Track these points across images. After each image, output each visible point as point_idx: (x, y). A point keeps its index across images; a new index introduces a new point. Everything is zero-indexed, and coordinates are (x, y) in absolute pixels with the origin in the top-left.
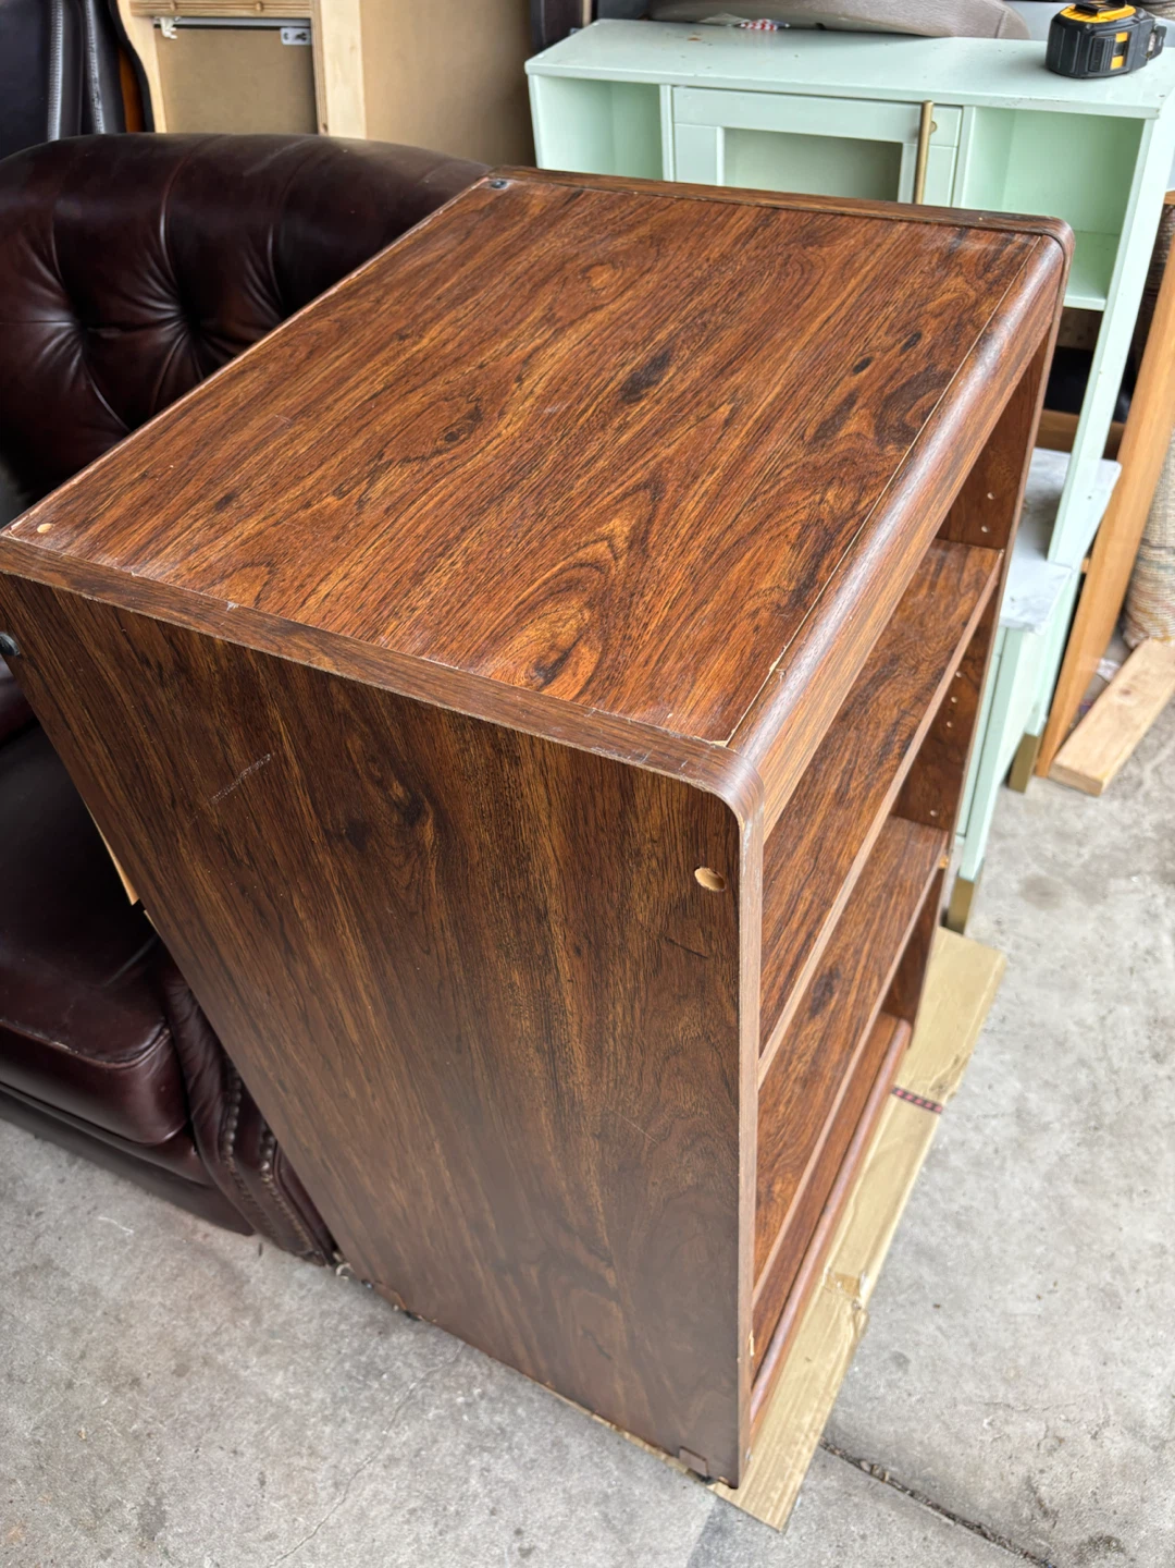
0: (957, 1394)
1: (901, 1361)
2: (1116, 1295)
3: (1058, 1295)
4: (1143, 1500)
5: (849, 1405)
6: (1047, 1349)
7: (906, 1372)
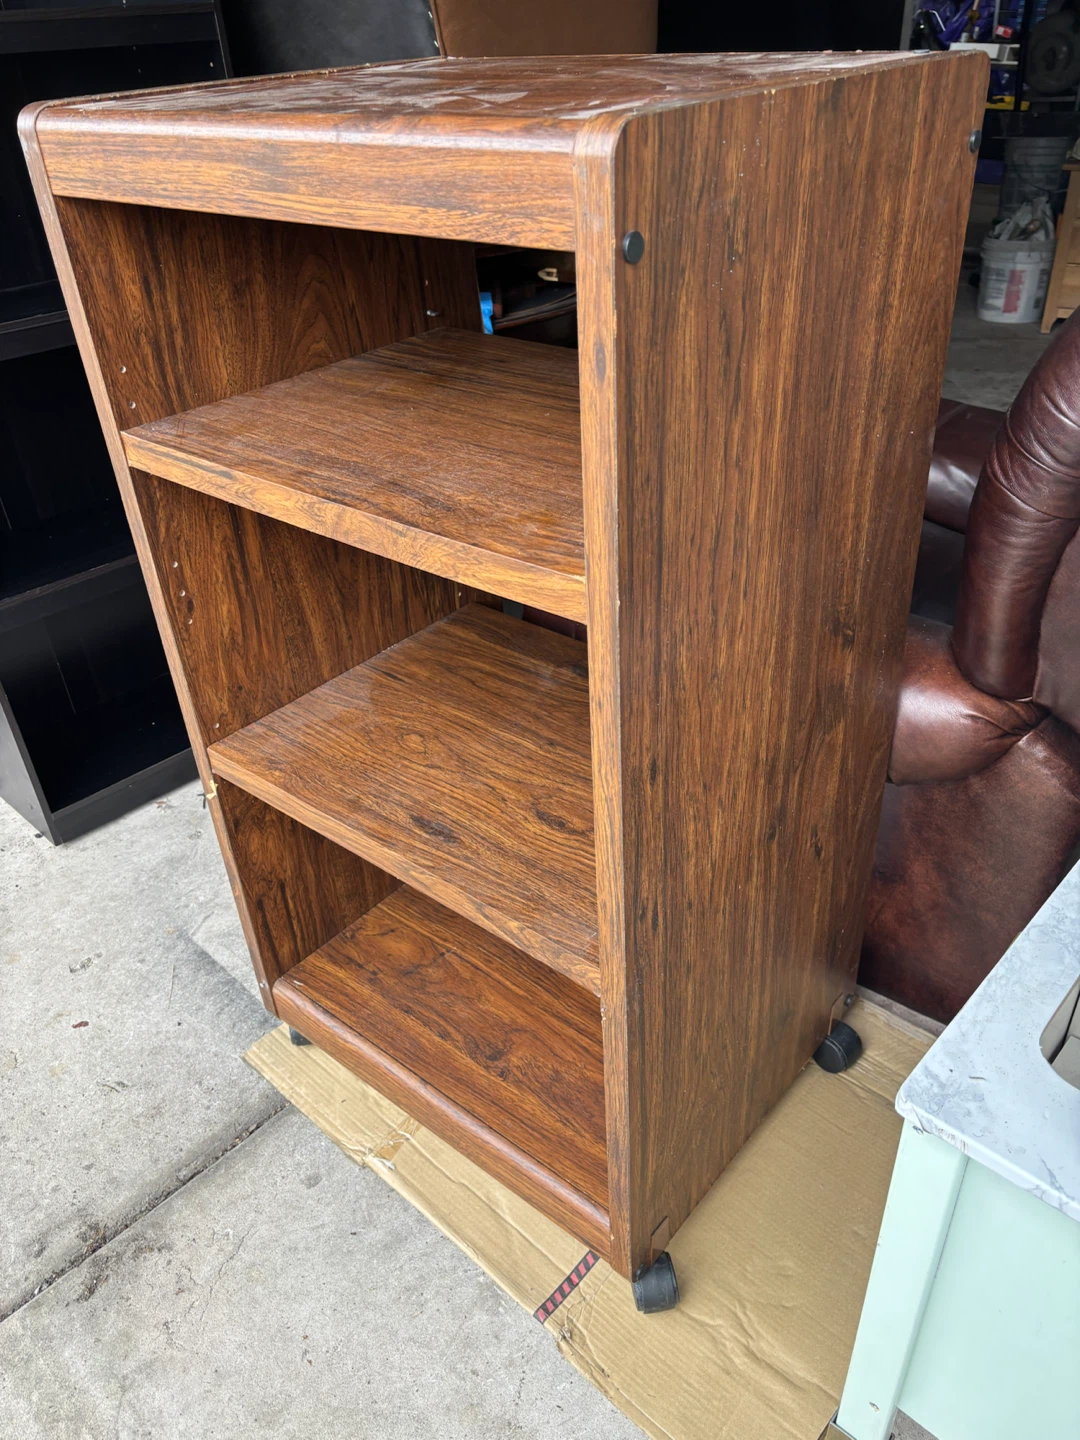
0: (263, 1217)
1: (312, 1181)
2: (270, 1424)
3: (299, 1359)
4: (98, 1340)
5: (299, 1128)
6: (257, 1319)
7: (302, 1182)
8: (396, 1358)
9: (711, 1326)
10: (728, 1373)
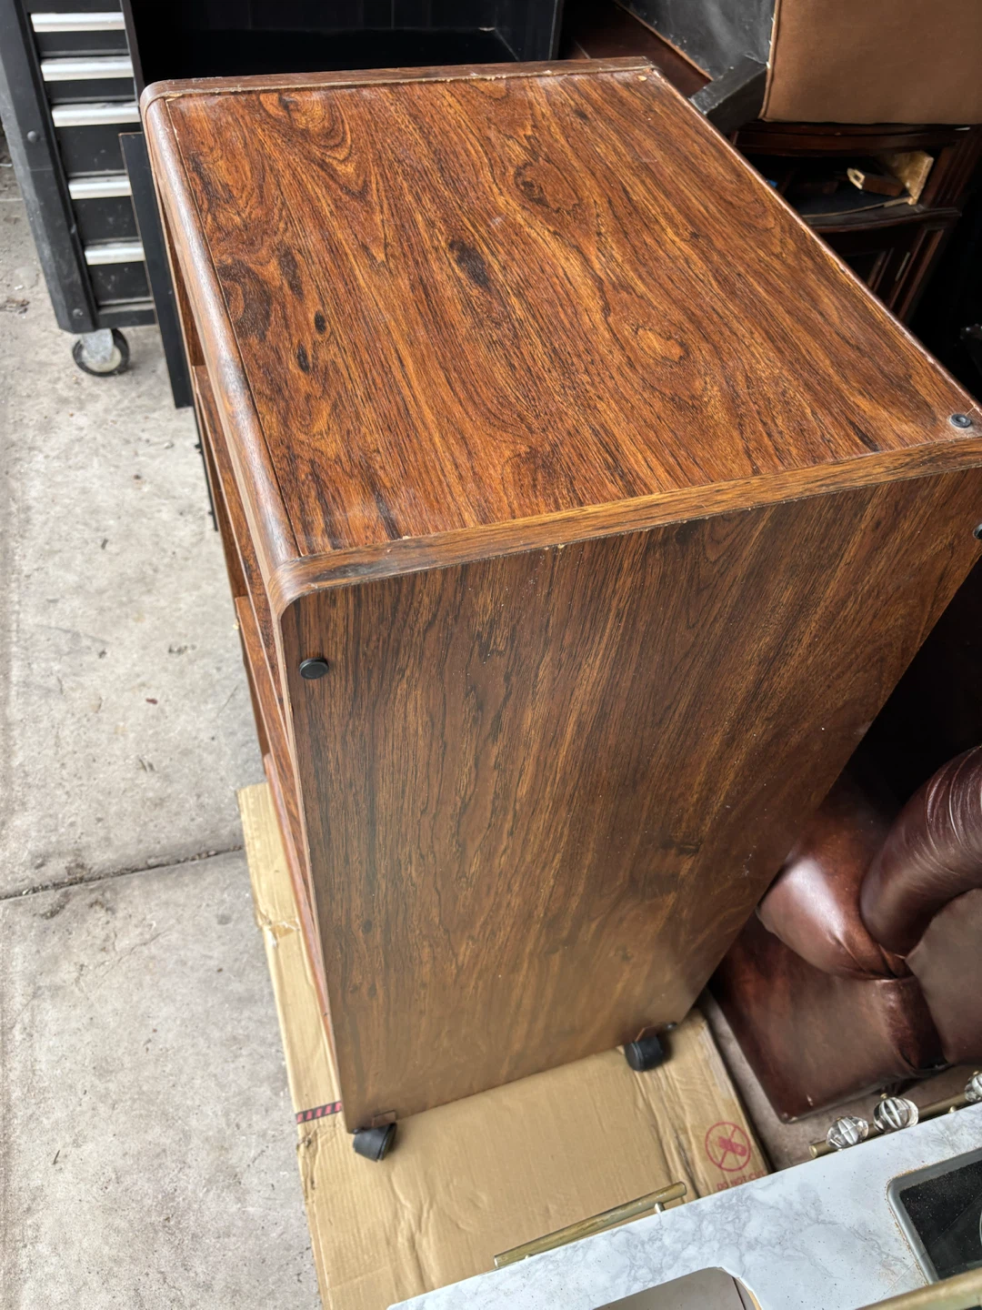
0: (179, 927)
1: (224, 920)
2: (100, 1076)
3: (142, 1043)
4: (38, 952)
5: (240, 873)
6: (135, 998)
7: (217, 916)
8: (198, 1082)
9: (401, 1203)
10: (388, 1243)
